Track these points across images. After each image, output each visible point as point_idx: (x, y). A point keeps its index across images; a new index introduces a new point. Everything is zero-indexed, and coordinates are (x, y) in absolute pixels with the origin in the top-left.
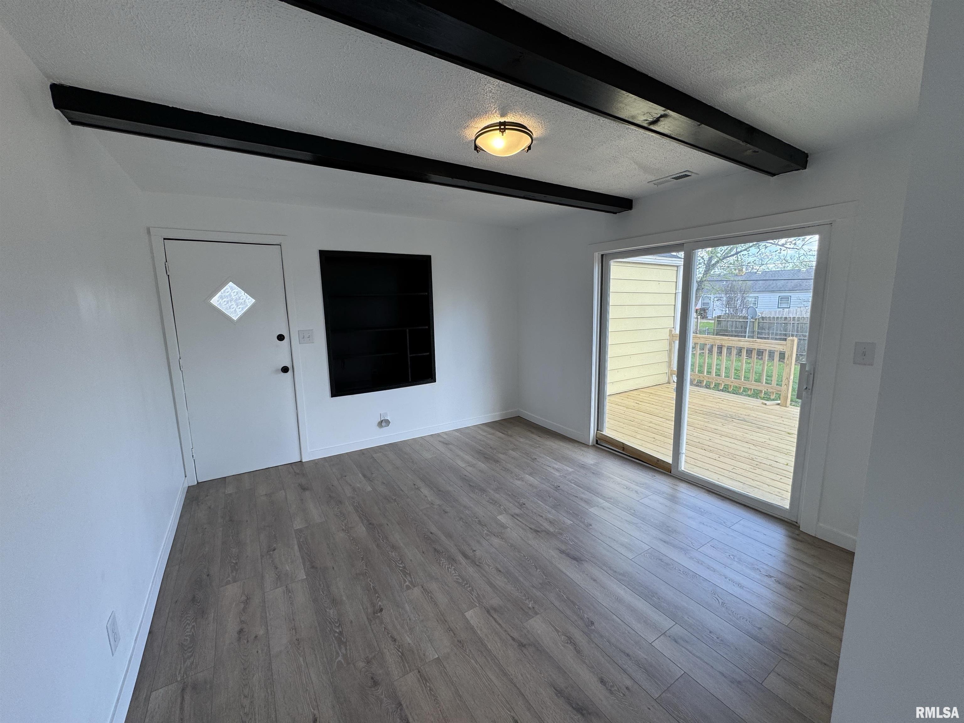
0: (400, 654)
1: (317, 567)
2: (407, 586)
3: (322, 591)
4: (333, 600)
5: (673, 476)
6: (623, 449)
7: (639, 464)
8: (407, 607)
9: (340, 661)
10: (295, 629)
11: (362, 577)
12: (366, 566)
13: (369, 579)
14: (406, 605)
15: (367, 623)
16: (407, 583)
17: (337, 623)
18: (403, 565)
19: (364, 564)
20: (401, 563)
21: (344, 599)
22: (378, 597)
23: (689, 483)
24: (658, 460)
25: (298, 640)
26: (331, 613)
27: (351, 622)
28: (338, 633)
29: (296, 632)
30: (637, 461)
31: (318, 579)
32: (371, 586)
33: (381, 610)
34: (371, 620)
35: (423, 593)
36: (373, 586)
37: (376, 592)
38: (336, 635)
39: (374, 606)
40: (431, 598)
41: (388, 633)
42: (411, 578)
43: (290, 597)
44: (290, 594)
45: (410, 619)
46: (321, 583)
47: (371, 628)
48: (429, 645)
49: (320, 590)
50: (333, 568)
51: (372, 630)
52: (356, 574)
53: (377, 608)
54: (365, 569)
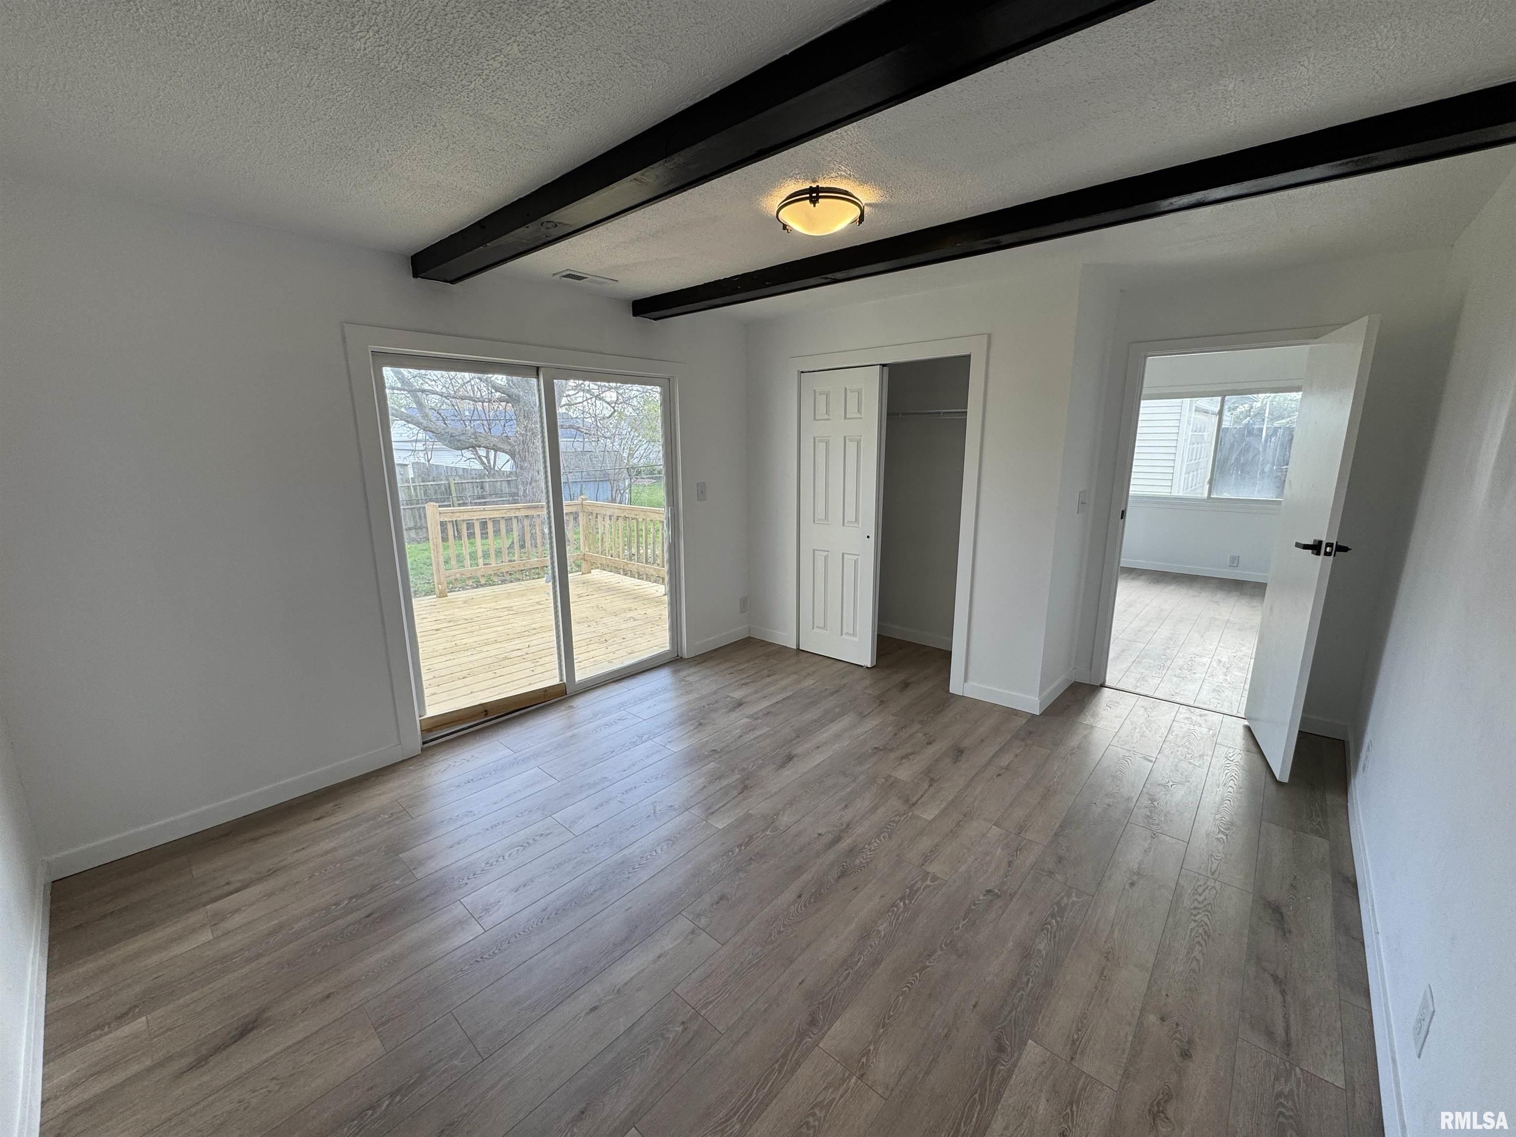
0: (1018, 852)
1: (996, 1040)
2: (932, 881)
3: (1027, 986)
4: (1025, 957)
5: (573, 696)
6: (486, 712)
7: (537, 709)
8: (963, 869)
9: (1076, 896)
10: (1102, 974)
11: (960, 945)
12: (935, 951)
13: (955, 932)
14: (961, 870)
15: (1017, 896)
16: (929, 882)
17: (1047, 929)
18: (898, 901)
19: (933, 958)
20: (896, 906)
21: (1012, 943)
22: (975, 905)
23: (584, 692)
24: (545, 690)
25: (1106, 957)
26: (1043, 944)
27: (1031, 913)
28: (1055, 919)
29: (1104, 968)
30: (510, 716)
31: (1014, 1012)
32: (965, 922)
33: (989, 891)
34: (1010, 895)
35: (931, 862)
36: (964, 920)
37: (969, 911)
38: (1059, 919)
39: (991, 901)
40: (932, 851)
41: (1008, 871)
42: (917, 882)
43: (1079, 1030)
44: (1076, 1037)
45: (976, 859)
46: (1016, 1001)
47: (1018, 889)
48: (989, 835)
49: (1028, 990)
50: (974, 1006)
51: (1020, 887)
52: (959, 956)
53: (990, 897)
54: (941, 949)
